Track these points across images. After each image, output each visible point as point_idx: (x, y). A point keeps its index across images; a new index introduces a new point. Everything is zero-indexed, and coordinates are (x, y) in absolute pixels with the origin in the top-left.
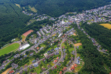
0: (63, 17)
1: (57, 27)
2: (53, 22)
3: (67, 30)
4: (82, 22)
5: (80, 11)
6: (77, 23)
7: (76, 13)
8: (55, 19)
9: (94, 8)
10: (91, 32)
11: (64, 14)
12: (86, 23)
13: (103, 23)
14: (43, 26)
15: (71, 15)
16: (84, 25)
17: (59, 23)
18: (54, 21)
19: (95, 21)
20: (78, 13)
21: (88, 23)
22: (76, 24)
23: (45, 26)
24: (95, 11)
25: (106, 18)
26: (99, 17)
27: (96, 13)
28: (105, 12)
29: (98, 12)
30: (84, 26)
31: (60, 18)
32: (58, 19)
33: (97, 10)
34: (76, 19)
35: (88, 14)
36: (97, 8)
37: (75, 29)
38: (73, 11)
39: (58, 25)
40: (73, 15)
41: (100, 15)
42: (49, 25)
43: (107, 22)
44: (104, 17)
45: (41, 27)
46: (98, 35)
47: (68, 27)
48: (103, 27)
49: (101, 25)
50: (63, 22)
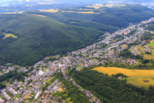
0: (40, 65)
1: (31, 81)
2: (25, 74)
3: (48, 85)
4: (69, 68)
5: (64, 53)
6: (63, 71)
7: (59, 56)
8: (27, 68)
9: (82, 48)
10: (83, 82)
11: (41, 60)
12: (74, 69)
13: (95, 66)
14: (7, 84)
15: (52, 60)
16: (72, 72)
17: (34, 74)
18: (27, 72)
19: (86, 66)
20: (61, 56)
21: (77, 69)
22: (61, 73)
23: (11, 83)
24: (83, 51)
25: (98, 59)
26: (90, 59)
27: (85, 55)
28: (95, 52)
29: (87, 52)
30: (73, 74)
31: (35, 66)
32: (32, 69)
33: (86, 50)
34: (60, 65)
35: (75, 56)
36: (85, 47)
37: (60, 81)
38: (55, 55)
39: (33, 77)
40: (56, 59)
41: (90, 56)
42: (18, 80)
43: (100, 65)
44: (95, 58)
45: (4, 87)
46: (93, 84)
47: (49, 80)
48: (97, 72)
49: (94, 69)
50: (41, 73)
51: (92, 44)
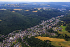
0: (11, 34)
1: (6, 42)
2: (4, 39)
3: (14, 44)
5: (23, 29)
6: (22, 38)
8: (5, 36)
9: (31, 27)
10: (31, 43)
11: (12, 32)
12: (27, 37)
13: (37, 36)
15: (17, 32)
17: (8, 39)
19: (33, 36)
20: (22, 31)
21: (29, 37)
24: (32, 28)
25: (38, 32)
26: (35, 32)
27: (33, 30)
28: (37, 29)
30: (26, 39)
31: (9, 35)
32: (7, 36)
33: (33, 28)
34: (21, 35)
36: (33, 27)
37: (20, 43)
38: (19, 30)
40: (19, 32)
43: (39, 35)
44: (37, 32)
46: (36, 45)
47: (15, 42)
48: (37, 39)
49: (36, 37)
50: (11, 38)
51: (36, 25)
